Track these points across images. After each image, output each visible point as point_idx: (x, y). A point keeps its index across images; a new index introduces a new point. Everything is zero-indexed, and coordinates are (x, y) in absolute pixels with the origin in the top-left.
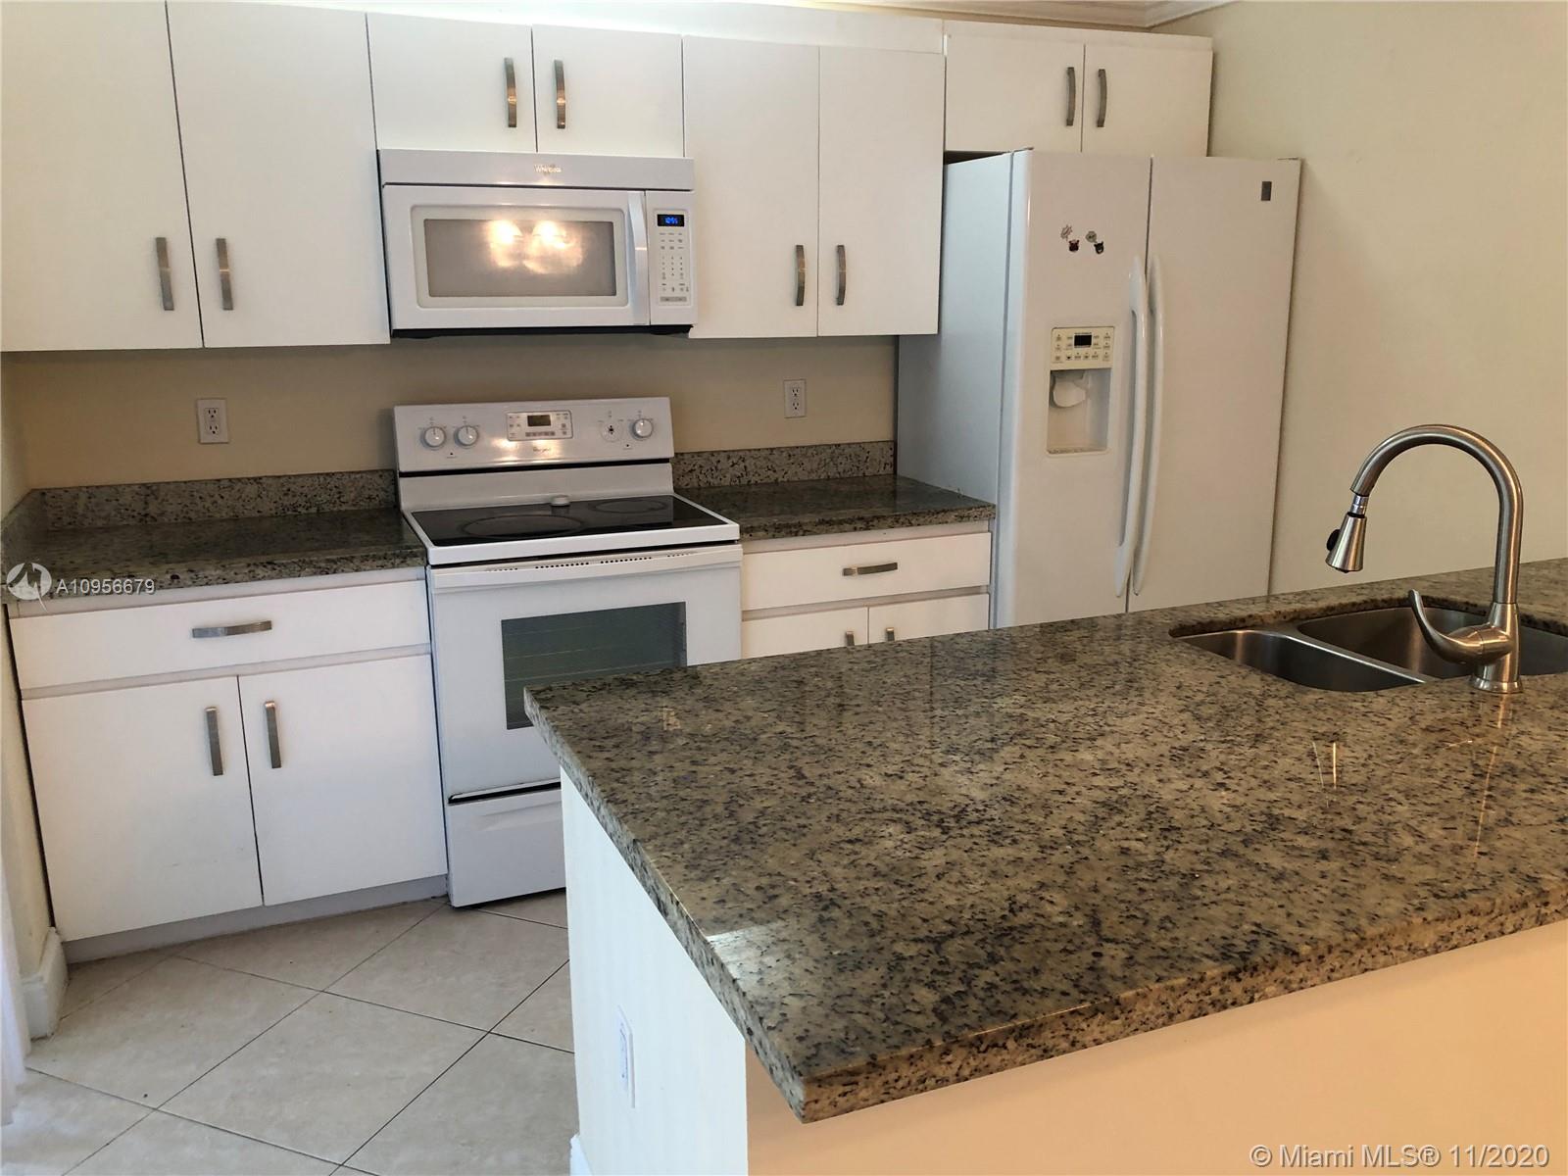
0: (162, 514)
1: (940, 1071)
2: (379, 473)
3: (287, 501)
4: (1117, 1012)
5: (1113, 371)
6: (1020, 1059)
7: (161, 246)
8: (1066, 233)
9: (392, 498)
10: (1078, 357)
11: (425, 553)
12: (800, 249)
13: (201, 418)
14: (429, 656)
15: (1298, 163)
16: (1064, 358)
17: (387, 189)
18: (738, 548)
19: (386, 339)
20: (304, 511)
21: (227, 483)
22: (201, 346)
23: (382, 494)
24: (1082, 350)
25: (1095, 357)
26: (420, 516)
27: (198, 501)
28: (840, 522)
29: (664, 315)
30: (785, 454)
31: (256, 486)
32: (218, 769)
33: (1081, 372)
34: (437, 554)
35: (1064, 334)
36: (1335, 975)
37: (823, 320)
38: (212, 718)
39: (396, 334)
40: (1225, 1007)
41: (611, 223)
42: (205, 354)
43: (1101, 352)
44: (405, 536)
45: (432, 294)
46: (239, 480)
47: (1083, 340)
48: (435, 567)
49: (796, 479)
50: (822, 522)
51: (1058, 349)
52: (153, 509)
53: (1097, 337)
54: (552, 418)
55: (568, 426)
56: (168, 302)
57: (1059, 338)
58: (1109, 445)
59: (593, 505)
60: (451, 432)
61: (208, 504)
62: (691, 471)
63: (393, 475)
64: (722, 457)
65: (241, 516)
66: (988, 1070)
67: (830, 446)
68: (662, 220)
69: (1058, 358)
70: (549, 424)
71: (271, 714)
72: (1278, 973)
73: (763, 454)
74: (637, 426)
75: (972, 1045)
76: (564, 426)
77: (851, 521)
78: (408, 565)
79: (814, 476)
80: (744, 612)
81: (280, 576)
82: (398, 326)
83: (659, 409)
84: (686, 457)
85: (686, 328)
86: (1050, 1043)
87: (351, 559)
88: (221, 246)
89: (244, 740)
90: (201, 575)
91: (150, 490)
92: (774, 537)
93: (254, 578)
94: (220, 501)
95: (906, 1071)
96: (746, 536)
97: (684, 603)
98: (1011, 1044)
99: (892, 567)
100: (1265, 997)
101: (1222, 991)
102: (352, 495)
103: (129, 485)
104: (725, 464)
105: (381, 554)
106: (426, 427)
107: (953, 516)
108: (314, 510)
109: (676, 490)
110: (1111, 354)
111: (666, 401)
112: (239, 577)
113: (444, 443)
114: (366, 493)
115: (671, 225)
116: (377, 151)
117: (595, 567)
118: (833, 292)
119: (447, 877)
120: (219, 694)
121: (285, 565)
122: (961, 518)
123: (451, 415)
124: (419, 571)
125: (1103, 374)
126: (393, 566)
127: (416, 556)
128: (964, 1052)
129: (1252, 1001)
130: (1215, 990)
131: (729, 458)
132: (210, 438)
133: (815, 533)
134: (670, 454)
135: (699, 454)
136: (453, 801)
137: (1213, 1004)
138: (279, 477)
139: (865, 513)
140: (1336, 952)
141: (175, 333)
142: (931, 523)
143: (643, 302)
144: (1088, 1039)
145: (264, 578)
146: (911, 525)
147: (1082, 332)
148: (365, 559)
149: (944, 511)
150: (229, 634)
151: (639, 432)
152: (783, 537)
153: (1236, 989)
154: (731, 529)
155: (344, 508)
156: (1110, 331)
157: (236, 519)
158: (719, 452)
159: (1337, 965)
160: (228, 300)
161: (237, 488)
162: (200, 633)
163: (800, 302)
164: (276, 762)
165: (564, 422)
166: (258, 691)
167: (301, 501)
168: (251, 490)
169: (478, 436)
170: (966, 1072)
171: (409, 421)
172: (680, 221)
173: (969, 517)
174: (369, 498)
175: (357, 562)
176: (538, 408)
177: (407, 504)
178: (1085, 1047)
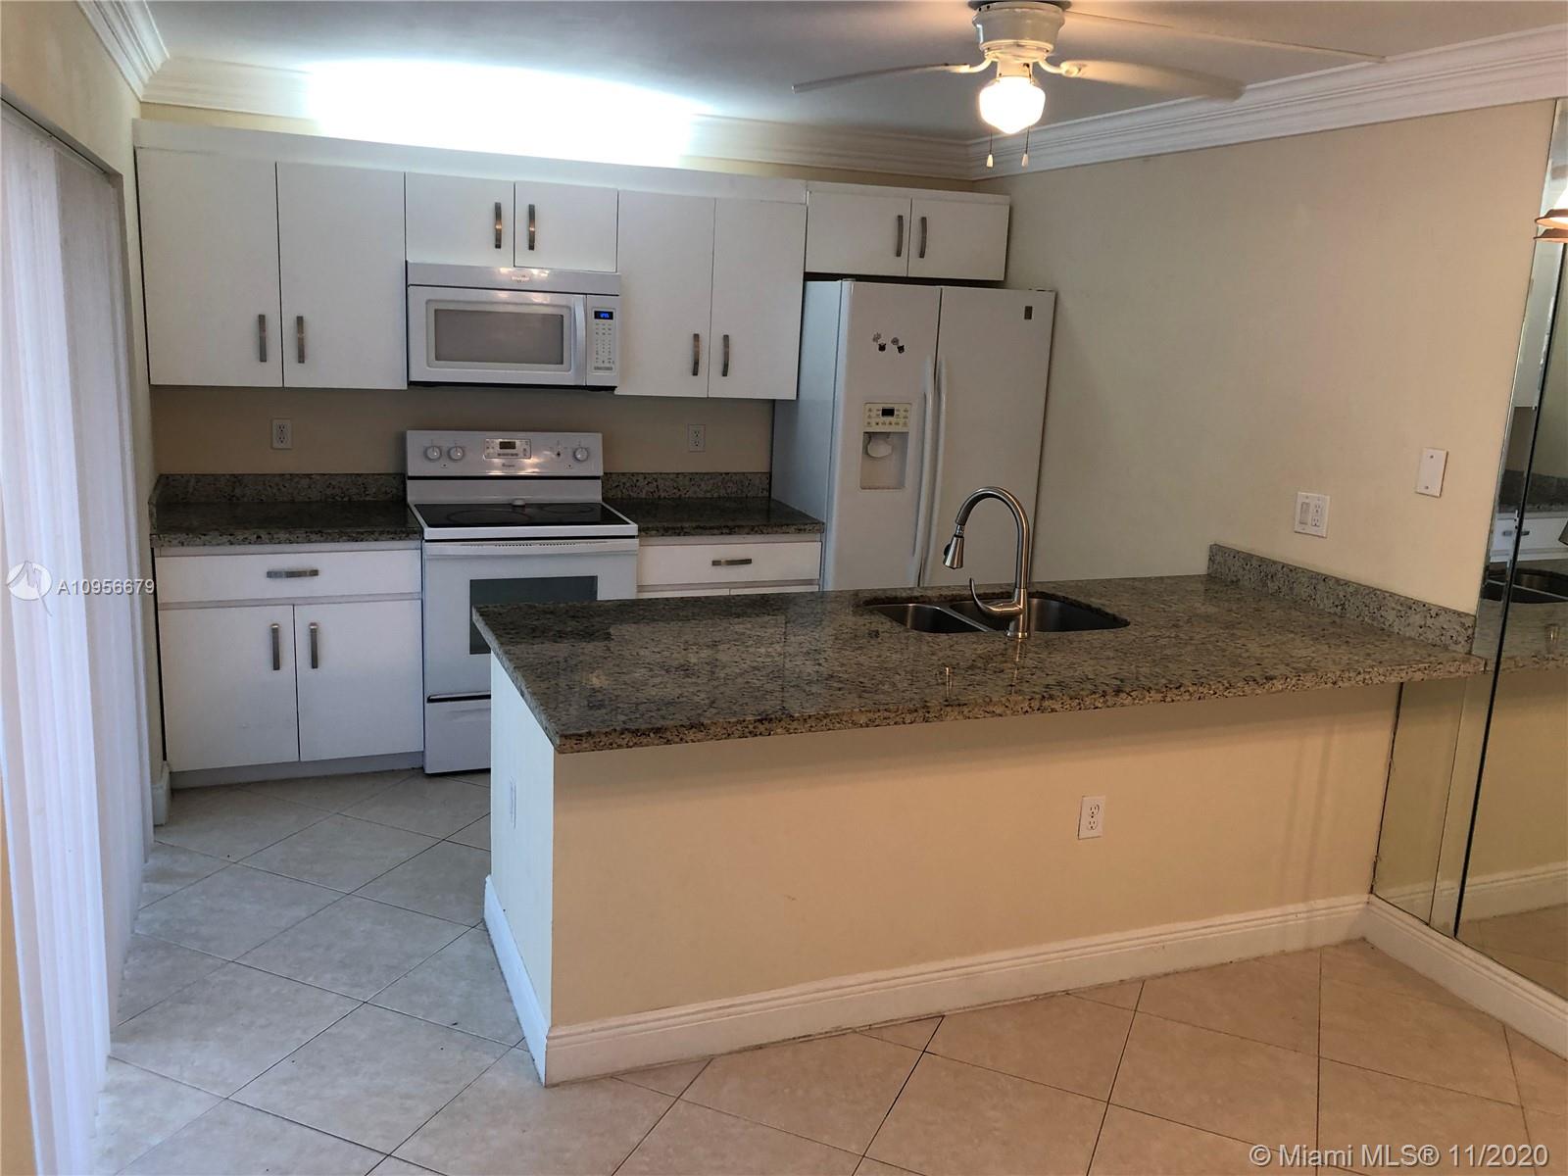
0: (243, 496)
1: (619, 741)
2: (394, 475)
3: (329, 492)
4: (702, 729)
5: (910, 434)
6: (656, 742)
7: (262, 319)
8: (875, 339)
9: (401, 494)
10: (884, 424)
11: (422, 532)
12: (696, 337)
13: (275, 432)
14: (420, 602)
15: (1054, 294)
16: (874, 424)
17: (410, 289)
18: (636, 541)
19: (405, 387)
20: (340, 499)
21: (288, 477)
22: (281, 385)
23: (395, 491)
24: (888, 419)
25: (897, 424)
26: (420, 507)
27: (269, 488)
28: (711, 528)
29: (595, 379)
30: (687, 478)
31: (308, 480)
32: (276, 666)
33: (887, 434)
34: (430, 533)
35: (875, 407)
36: (813, 729)
37: (712, 385)
38: (275, 633)
39: (410, 384)
40: (756, 735)
41: (562, 316)
42: (283, 390)
43: (901, 421)
44: (410, 520)
45: (437, 359)
46: (297, 475)
47: (887, 412)
48: (427, 541)
49: (695, 496)
50: (698, 527)
51: (869, 417)
52: (238, 492)
53: (898, 410)
54: (518, 443)
55: (528, 450)
56: (263, 357)
57: (870, 410)
58: (906, 485)
59: (541, 506)
60: (445, 449)
61: (274, 491)
62: (617, 486)
63: (402, 478)
64: (641, 478)
65: (296, 500)
66: (640, 745)
67: (721, 474)
68: (598, 315)
69: (869, 423)
70: (514, 448)
71: (314, 634)
72: (783, 723)
73: (671, 476)
74: (577, 453)
75: (633, 732)
76: (525, 450)
77: (718, 528)
78: (410, 539)
79: (709, 495)
80: (639, 586)
81: (326, 541)
82: (412, 379)
83: (594, 441)
84: (614, 476)
85: (613, 388)
86: (670, 738)
87: (373, 533)
88: (300, 320)
89: (296, 650)
90: (275, 536)
91: (237, 479)
92: (663, 535)
93: (310, 541)
94: (283, 489)
95: (604, 739)
96: (643, 533)
97: (596, 577)
98: (652, 735)
99: (748, 561)
100: (776, 734)
101: (754, 728)
102: (374, 490)
103: (224, 475)
104: (642, 483)
105: (392, 530)
106: (427, 445)
107: (793, 528)
108: (346, 499)
109: (603, 499)
110: (907, 422)
111: (600, 435)
112: (299, 540)
113: (439, 458)
114: (383, 490)
115: (604, 318)
116: (406, 262)
117: (535, 548)
118: (720, 368)
119: (423, 752)
120: (281, 616)
121: (330, 534)
122: (800, 531)
123: (446, 439)
124: (417, 543)
125: (904, 435)
126: (400, 539)
127: (416, 533)
128: (630, 735)
129: (769, 735)
130: (751, 727)
131: (645, 478)
132: (282, 446)
133: (693, 535)
134: (601, 474)
135: (623, 474)
136: (430, 700)
137: (750, 733)
138: (324, 475)
139: (730, 524)
140: (813, 718)
141: (266, 377)
142: (777, 532)
143: (582, 369)
144: (688, 739)
145: (316, 541)
146: (763, 533)
147: (888, 406)
148: (381, 533)
149: (787, 525)
150: (288, 577)
151: (579, 456)
152: (670, 536)
153: (762, 728)
154: (632, 528)
155: (367, 498)
156: (908, 406)
157: (293, 502)
158: (638, 474)
159: (814, 725)
160: (301, 358)
161: (296, 480)
162: (271, 575)
163: (695, 373)
164: (315, 664)
165: (526, 447)
166: (306, 615)
167: (337, 491)
168: (305, 482)
169: (464, 455)
170: (631, 744)
171: (416, 440)
172: (610, 316)
173: (805, 530)
174: (386, 493)
175: (377, 534)
176: (506, 437)
177: (411, 499)
178: (687, 742)
